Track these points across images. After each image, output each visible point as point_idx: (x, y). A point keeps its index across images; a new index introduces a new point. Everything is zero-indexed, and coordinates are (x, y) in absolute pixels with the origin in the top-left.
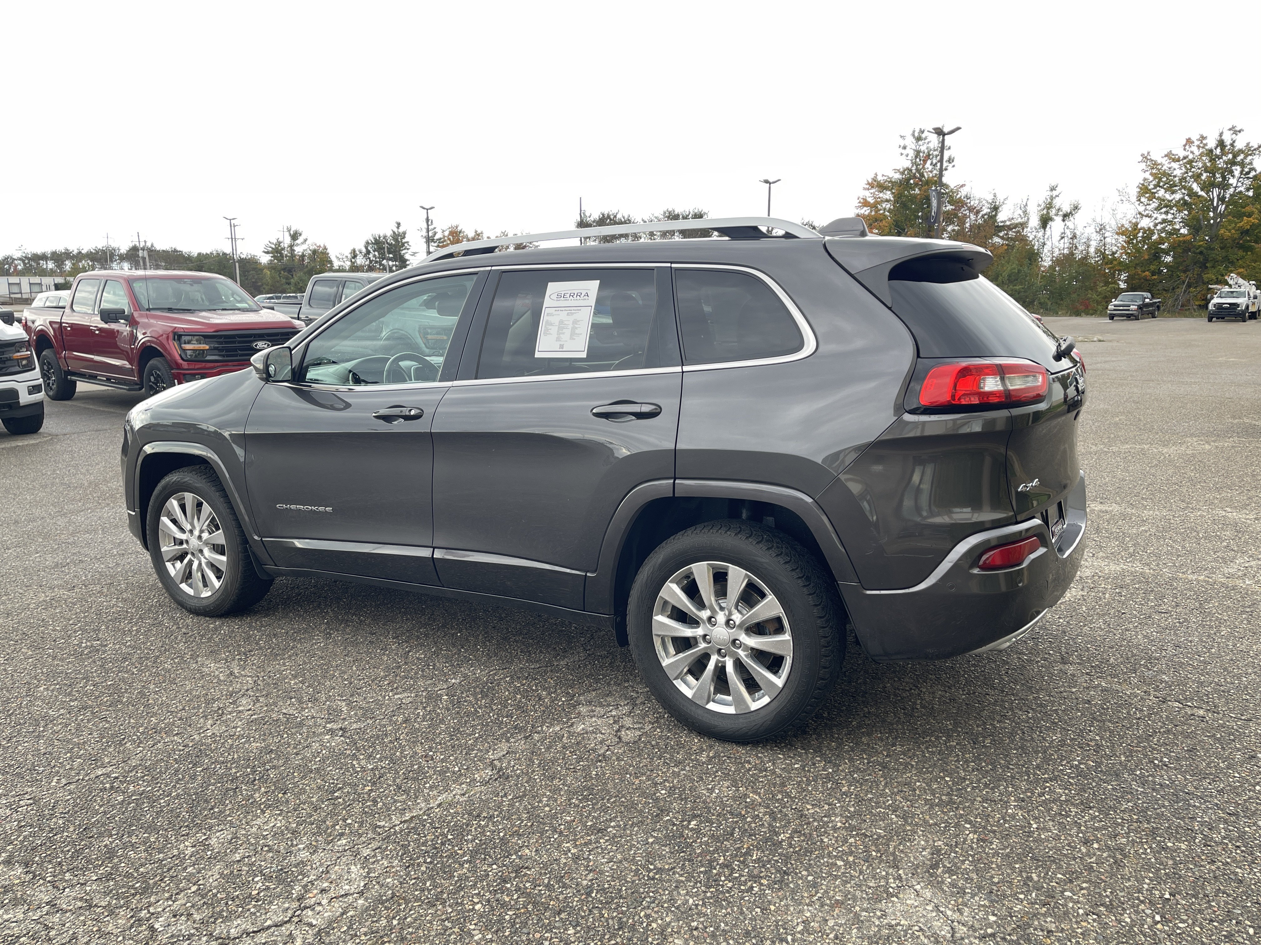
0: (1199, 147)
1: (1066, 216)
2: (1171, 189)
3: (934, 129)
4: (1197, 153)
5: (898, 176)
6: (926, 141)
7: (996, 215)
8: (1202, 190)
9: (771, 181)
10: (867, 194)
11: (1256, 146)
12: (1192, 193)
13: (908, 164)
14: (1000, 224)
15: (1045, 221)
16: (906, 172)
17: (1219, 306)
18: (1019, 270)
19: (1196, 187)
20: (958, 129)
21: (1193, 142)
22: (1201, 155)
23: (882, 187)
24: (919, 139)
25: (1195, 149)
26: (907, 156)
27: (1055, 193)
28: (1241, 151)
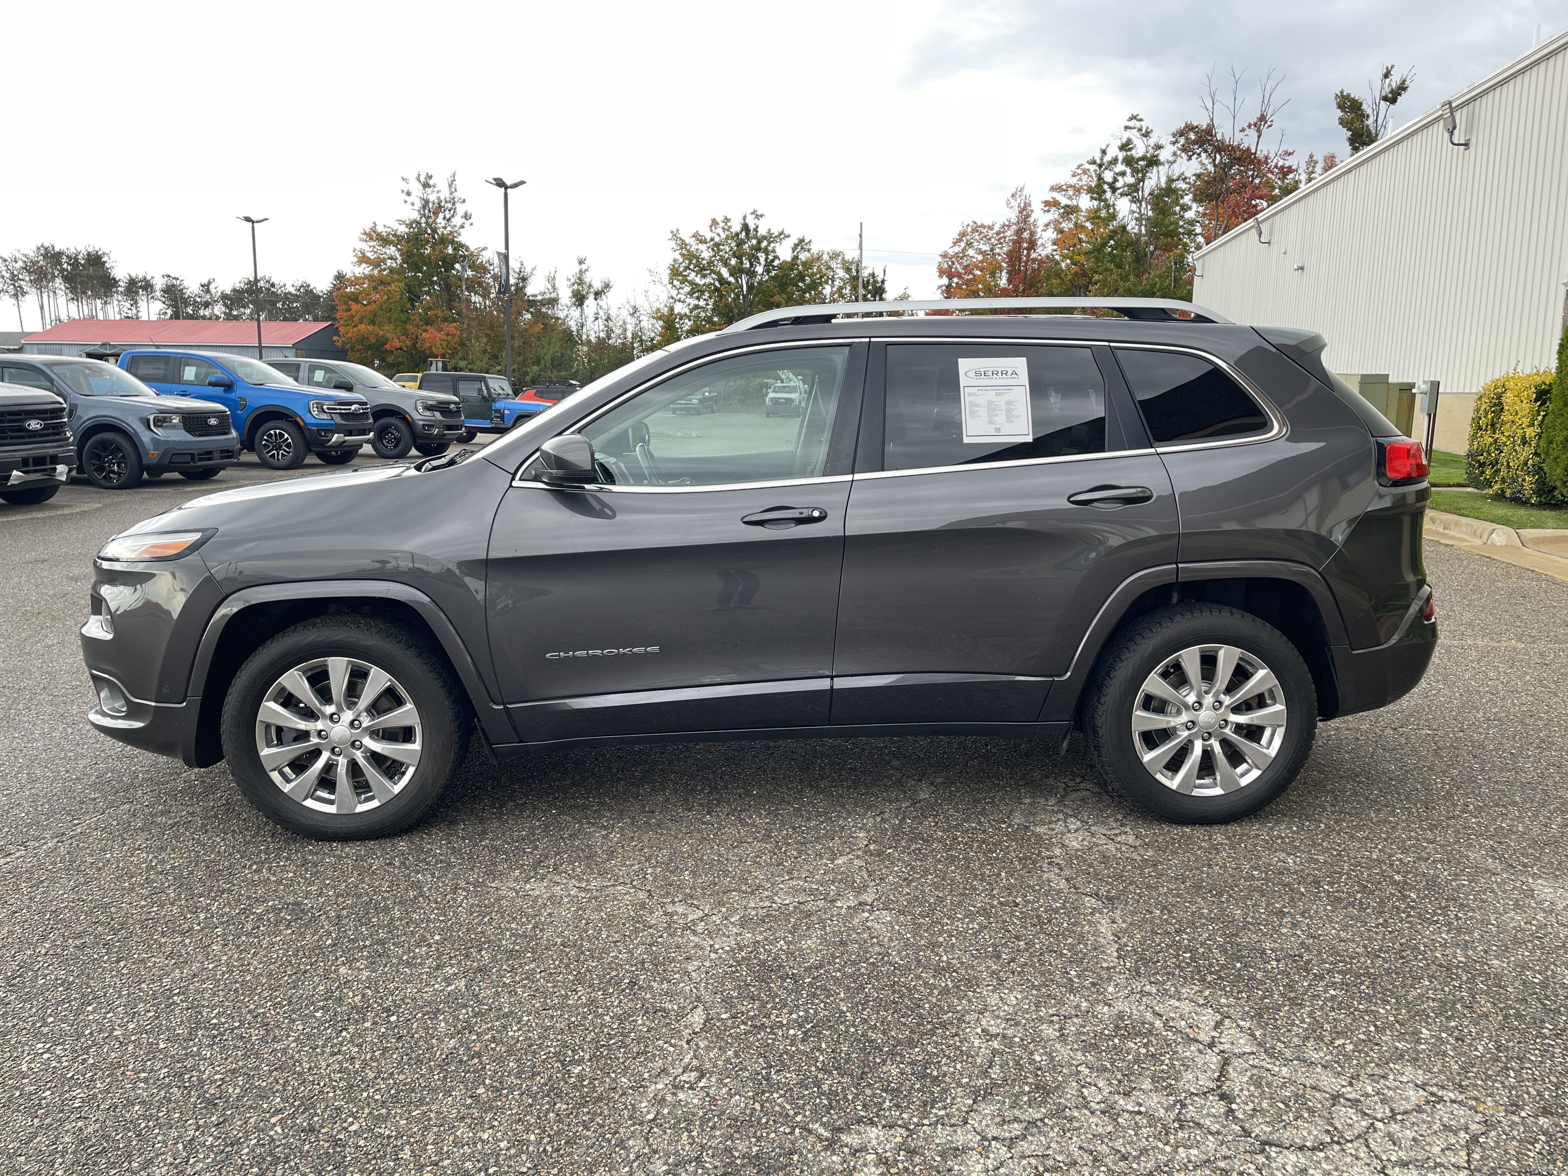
0: (723, 229)
1: (598, 294)
2: (702, 270)
3: (495, 179)
4: (723, 236)
5: (403, 229)
6: (435, 190)
7: (524, 287)
8: (731, 275)
9: (254, 219)
10: (366, 247)
11: (777, 234)
12: (722, 280)
13: (415, 215)
14: (531, 298)
15: (579, 299)
16: (414, 226)
17: (775, 401)
18: (562, 353)
19: (725, 272)
20: (522, 183)
21: (718, 224)
22: (727, 238)
23: (384, 241)
24: (426, 185)
25: (720, 231)
26: (413, 204)
27: (584, 267)
28: (764, 238)
